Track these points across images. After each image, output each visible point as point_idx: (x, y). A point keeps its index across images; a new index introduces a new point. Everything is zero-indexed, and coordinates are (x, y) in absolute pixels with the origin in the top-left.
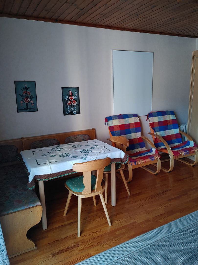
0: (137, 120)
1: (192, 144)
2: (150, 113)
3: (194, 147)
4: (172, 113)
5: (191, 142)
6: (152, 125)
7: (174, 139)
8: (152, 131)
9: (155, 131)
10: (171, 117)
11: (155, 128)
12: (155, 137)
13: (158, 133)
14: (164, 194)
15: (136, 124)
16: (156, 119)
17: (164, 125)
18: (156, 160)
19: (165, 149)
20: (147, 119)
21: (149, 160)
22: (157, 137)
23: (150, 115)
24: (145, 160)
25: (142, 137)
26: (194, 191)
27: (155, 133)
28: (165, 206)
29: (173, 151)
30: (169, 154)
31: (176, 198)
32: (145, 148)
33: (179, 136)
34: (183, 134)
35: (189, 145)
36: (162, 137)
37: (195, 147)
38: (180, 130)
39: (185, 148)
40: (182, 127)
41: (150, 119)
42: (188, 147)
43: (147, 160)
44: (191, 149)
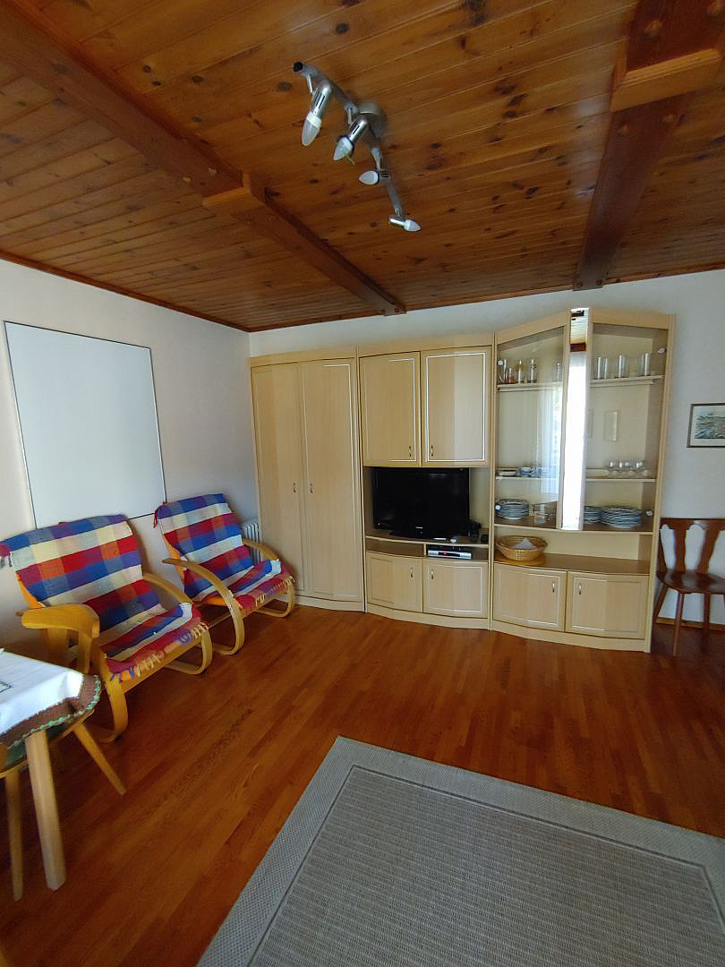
0: (123, 532)
1: (276, 567)
2: (160, 507)
3: (282, 573)
4: (220, 498)
5: (273, 562)
6: (172, 538)
7: (234, 563)
8: (174, 554)
9: (183, 553)
10: (219, 510)
11: (182, 543)
12: (185, 569)
13: (192, 556)
14: (234, 737)
15: (123, 544)
16: (180, 521)
17: (204, 533)
18: (196, 637)
19: (217, 595)
20: (156, 524)
21: (177, 643)
22: (191, 568)
23: (162, 512)
24: (162, 649)
25: (148, 578)
26: (306, 690)
27: (183, 558)
28: (243, 783)
29: (237, 599)
30: (230, 607)
31: (269, 737)
32: (159, 605)
33: (245, 553)
34: (251, 545)
35: (270, 570)
36: (201, 565)
37: (286, 574)
38: (243, 537)
39: (263, 580)
40: (249, 529)
41: (163, 521)
42: (269, 576)
43: (169, 649)
44: (276, 581)
